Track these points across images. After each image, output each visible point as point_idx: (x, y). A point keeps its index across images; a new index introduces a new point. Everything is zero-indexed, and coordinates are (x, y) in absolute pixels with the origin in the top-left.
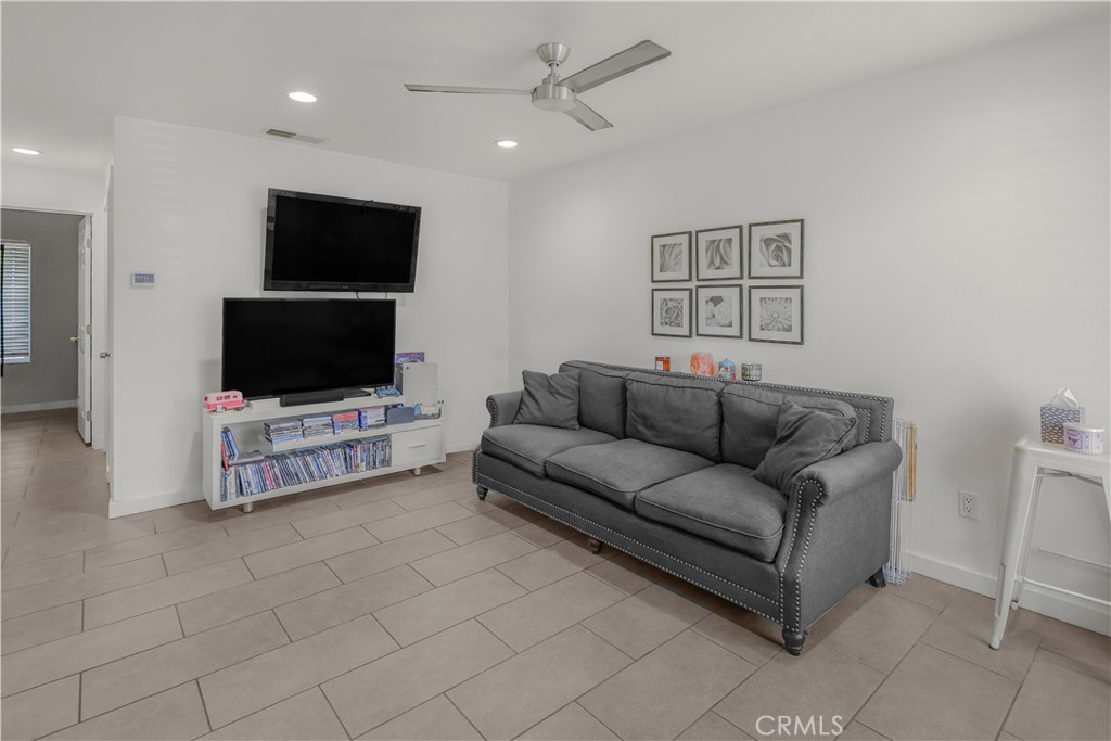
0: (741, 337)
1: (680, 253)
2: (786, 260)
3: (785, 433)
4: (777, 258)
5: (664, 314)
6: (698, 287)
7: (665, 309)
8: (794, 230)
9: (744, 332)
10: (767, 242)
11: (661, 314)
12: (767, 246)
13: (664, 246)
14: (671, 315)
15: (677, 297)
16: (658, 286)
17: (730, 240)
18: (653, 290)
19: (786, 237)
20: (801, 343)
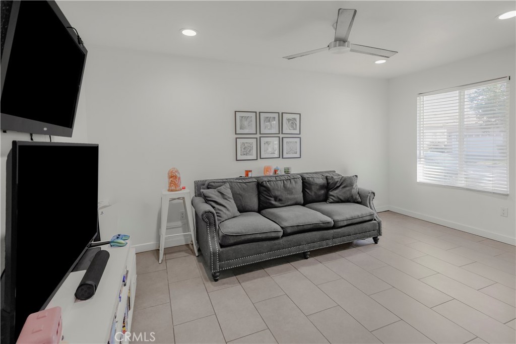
0: (279, 157)
1: (251, 121)
2: (295, 128)
3: (338, 185)
4: (292, 127)
5: (243, 150)
6: (260, 137)
7: (243, 147)
8: (297, 117)
9: (281, 155)
10: (289, 120)
11: (241, 150)
12: (289, 122)
13: (242, 117)
14: (246, 151)
15: (250, 142)
16: (238, 136)
17: (274, 118)
18: (236, 138)
19: (295, 119)
20: (300, 157)
